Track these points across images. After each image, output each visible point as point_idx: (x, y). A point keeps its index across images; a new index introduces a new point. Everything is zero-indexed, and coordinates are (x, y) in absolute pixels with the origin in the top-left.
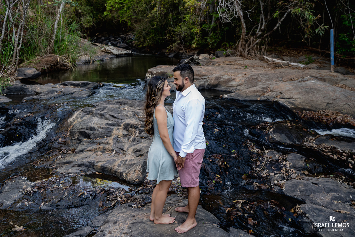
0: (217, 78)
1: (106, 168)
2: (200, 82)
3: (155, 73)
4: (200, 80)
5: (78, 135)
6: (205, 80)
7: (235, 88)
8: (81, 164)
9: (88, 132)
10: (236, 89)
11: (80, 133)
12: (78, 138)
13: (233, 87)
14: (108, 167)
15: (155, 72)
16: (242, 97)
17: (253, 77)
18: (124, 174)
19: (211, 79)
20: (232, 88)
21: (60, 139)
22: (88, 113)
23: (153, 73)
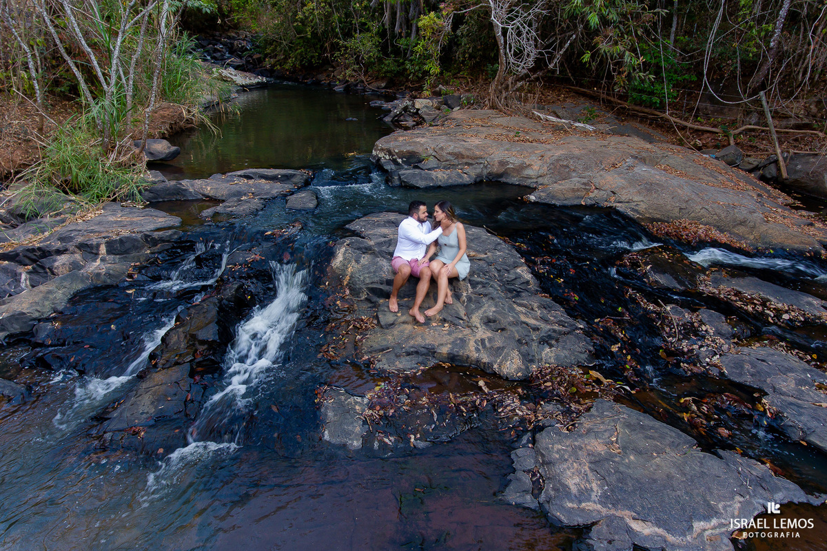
0: (502, 163)
1: (458, 356)
2: (475, 168)
3: (397, 153)
4: (474, 166)
5: (368, 294)
6: (482, 166)
7: (535, 180)
8: (412, 352)
9: (385, 287)
10: (537, 182)
11: (369, 291)
12: (366, 299)
13: (531, 178)
14: (461, 354)
15: (396, 151)
16: (560, 200)
17: (561, 163)
18: (495, 366)
19: (493, 165)
20: (530, 181)
21: (338, 302)
22: (364, 250)
23: (392, 151)
